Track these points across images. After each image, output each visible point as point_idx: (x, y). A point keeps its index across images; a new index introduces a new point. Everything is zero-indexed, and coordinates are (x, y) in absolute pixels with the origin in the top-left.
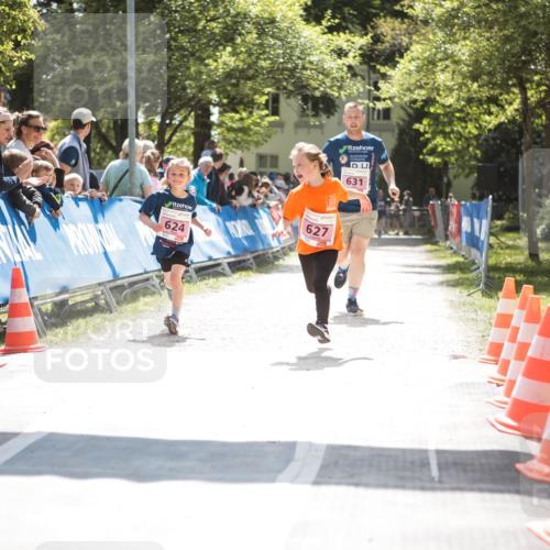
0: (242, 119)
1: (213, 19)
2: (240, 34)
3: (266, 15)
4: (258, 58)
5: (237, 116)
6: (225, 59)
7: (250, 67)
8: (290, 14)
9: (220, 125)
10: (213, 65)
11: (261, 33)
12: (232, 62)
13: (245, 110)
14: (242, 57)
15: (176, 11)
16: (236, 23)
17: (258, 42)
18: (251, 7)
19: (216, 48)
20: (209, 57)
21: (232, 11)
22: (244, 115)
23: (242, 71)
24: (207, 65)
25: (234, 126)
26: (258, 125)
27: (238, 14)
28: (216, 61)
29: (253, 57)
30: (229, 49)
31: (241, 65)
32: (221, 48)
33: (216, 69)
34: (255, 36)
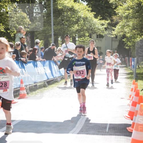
0: (83, 39)
1: (74, 18)
2: (80, 21)
3: (85, 17)
4: (83, 27)
5: (82, 39)
6: (76, 27)
7: (82, 29)
8: (91, 16)
9: (78, 41)
10: (73, 28)
11: (84, 21)
12: (78, 28)
13: (83, 37)
14: (80, 26)
15: (65, 16)
16: (78, 19)
17: (83, 23)
18: (82, 15)
19: (74, 25)
20: (72, 27)
21: (77, 16)
22: (83, 38)
23: (80, 30)
24: (72, 28)
25: (81, 41)
26: (87, 40)
27: (79, 17)
28: (74, 27)
29: (83, 26)
30: (77, 25)
31: (80, 28)
32: (75, 25)
33: (74, 29)
34: (83, 22)
